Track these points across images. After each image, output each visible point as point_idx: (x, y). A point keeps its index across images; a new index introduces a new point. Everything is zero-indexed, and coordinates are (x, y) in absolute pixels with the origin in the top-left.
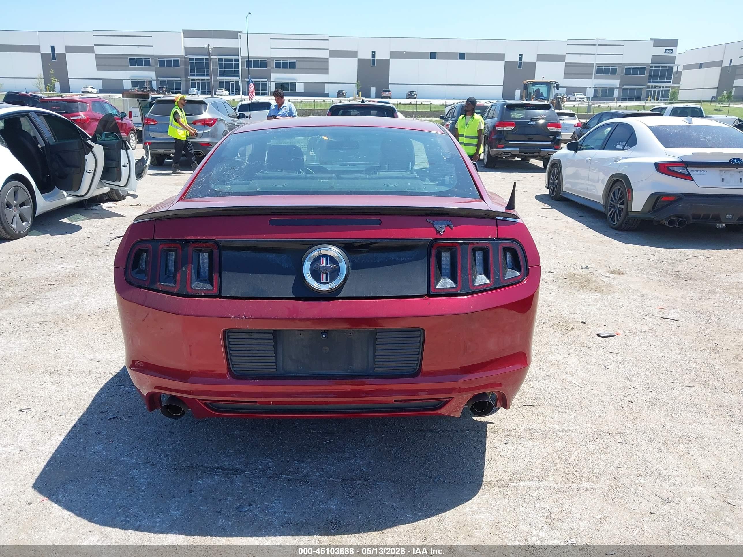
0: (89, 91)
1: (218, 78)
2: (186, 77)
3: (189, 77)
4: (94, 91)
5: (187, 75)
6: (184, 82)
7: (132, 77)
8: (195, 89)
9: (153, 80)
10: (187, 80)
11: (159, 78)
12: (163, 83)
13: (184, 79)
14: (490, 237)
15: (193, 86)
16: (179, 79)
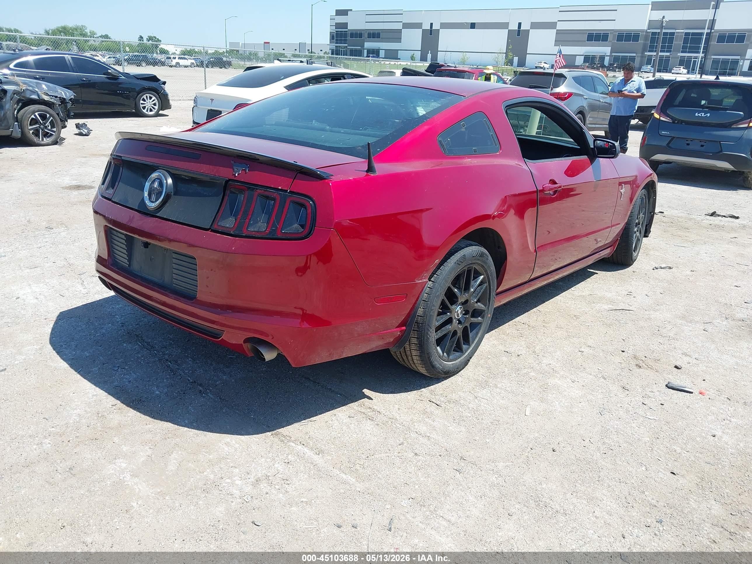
0: (542, 66)
1: (679, 54)
2: (643, 53)
3: (646, 53)
4: (546, 66)
5: (644, 50)
6: (639, 58)
7: (586, 52)
8: (649, 67)
9: (607, 56)
10: (643, 57)
11: (613, 54)
12: (616, 59)
13: (640, 55)
14: (280, 188)
15: (648, 63)
16: (634, 55)
